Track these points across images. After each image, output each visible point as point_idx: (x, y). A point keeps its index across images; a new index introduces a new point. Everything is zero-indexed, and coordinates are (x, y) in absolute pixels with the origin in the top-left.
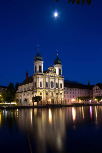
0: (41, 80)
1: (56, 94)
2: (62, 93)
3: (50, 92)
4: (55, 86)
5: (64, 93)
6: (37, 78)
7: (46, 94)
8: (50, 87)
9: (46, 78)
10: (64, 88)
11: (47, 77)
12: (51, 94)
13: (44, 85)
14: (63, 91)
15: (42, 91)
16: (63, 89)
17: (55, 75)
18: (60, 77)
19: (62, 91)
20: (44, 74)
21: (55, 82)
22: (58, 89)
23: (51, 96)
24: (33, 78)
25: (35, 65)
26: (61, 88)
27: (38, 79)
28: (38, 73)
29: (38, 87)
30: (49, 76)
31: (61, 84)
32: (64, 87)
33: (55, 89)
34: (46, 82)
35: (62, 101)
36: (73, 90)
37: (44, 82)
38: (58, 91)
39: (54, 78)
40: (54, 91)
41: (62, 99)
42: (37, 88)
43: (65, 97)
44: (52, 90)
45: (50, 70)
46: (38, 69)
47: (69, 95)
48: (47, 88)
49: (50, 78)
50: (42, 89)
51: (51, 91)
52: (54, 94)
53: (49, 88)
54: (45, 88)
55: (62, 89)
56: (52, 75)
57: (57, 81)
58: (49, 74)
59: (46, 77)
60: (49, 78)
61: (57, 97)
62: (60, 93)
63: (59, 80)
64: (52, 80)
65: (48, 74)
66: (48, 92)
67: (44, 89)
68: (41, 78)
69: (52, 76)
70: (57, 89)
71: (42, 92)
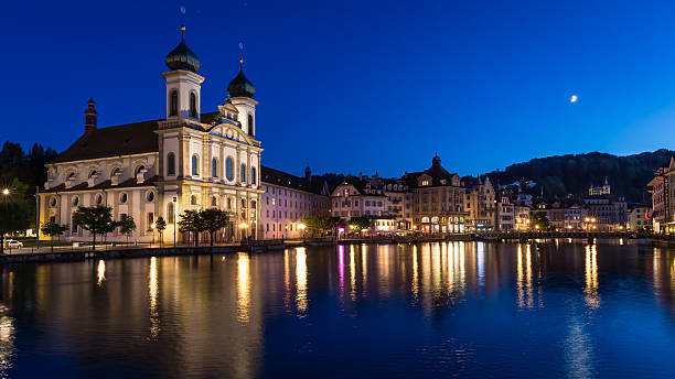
0: (194, 146)
1: (240, 202)
2: (256, 200)
3: (222, 195)
4: (238, 176)
5: (260, 203)
6: (180, 137)
7: (211, 203)
8: (225, 179)
9: (212, 142)
10: (261, 184)
11: (217, 139)
12: (226, 204)
13: (206, 169)
14: (259, 194)
15: (200, 189)
16: (258, 189)
17: (238, 136)
18: (254, 145)
19: (256, 195)
20: (204, 126)
21: (238, 161)
22: (247, 187)
24: (157, 135)
25: (169, 88)
26: (254, 182)
27: (184, 143)
28: (186, 121)
29: (185, 174)
30: (221, 136)
31: (254, 170)
32: (260, 181)
33: (238, 185)
34: (212, 157)
35: (254, 231)
36: (286, 195)
37: (206, 158)
38: (245, 193)
39: (235, 144)
40: (234, 192)
41: (256, 222)
42: (181, 178)
43: (261, 215)
44: (230, 187)
45: (226, 115)
46: (185, 105)
47: (271, 208)
48: (216, 181)
49: (225, 145)
50: (201, 184)
51: (226, 191)
52: (234, 205)
53: (222, 182)
54: (210, 181)
55: (256, 187)
56: (230, 134)
57: (244, 159)
58: (222, 129)
59: (214, 139)
60: (222, 145)
61: (244, 216)
62: (252, 199)
63: (249, 153)
64: (230, 152)
65: (217, 130)
66: (217, 196)
67: (204, 185)
68: (196, 141)
69: (231, 139)
70: (244, 185)
71: (199, 195)
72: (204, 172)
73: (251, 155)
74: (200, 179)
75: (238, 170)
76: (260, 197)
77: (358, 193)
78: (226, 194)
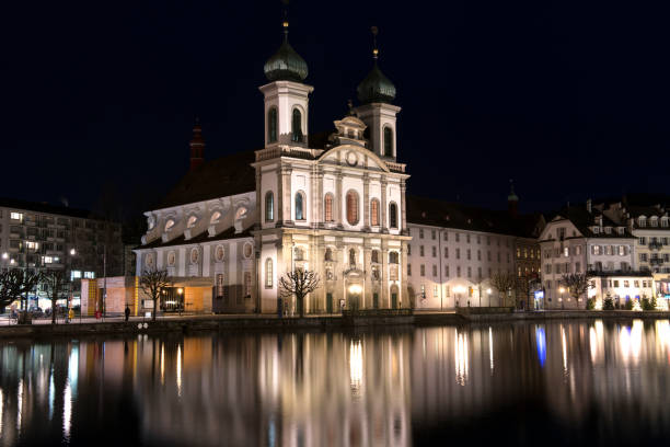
0: (299, 181)
1: (369, 255)
2: (398, 251)
3: (340, 245)
4: (366, 217)
5: (405, 255)
6: (279, 171)
7: (323, 258)
8: (345, 222)
9: (324, 172)
10: (405, 227)
11: (332, 168)
12: (346, 258)
13: (316, 210)
14: (402, 241)
15: (306, 238)
16: (402, 233)
17: (366, 160)
18: (391, 171)
19: (398, 244)
20: (313, 152)
21: (366, 196)
22: (381, 232)
23: (347, 268)
24: (254, 169)
25: (268, 105)
26: (394, 224)
27: (284, 179)
28: (286, 148)
29: (285, 218)
30: (339, 164)
31: (393, 207)
32: (405, 223)
33: (366, 230)
34: (325, 193)
35: (394, 296)
36: (446, 239)
37: (316, 195)
38: (378, 242)
39: (360, 172)
40: (360, 241)
41: (399, 283)
42: (280, 224)
43: (409, 273)
44: (352, 234)
45: (346, 132)
46: (285, 127)
47: (429, 261)
48: (330, 226)
49: (345, 175)
50: (309, 232)
51: (346, 240)
52: (360, 259)
53: (340, 228)
54: (321, 226)
55: (397, 232)
56: (352, 159)
57: (375, 191)
58: (339, 153)
59: (327, 168)
60: (340, 175)
61: (376, 274)
62: (391, 250)
63: (384, 183)
64: (352, 183)
65: (332, 155)
66: (333, 247)
67: (313, 233)
68: (301, 173)
69: (355, 165)
70: (376, 229)
71: (306, 247)
72: (312, 214)
73: (389, 186)
74: (307, 224)
75: (366, 208)
76: (405, 247)
77: (578, 233)
78: (348, 244)
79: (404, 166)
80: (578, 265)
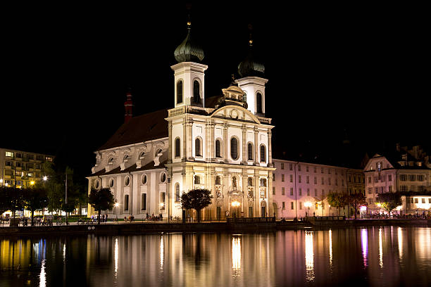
0: (197, 130)
1: (246, 181)
2: (266, 178)
3: (226, 174)
4: (244, 154)
5: (271, 180)
6: (184, 123)
7: (214, 183)
8: (230, 158)
9: (215, 124)
10: (271, 162)
11: (221, 121)
12: (231, 183)
13: (209, 150)
14: (269, 171)
15: (203, 169)
16: (268, 166)
17: (244, 116)
18: (261, 123)
19: (266, 173)
20: (208, 110)
21: (244, 140)
22: (254, 165)
23: (231, 189)
24: (167, 122)
25: (177, 79)
26: (263, 159)
27: (188, 128)
28: (190, 107)
29: (188, 155)
30: (225, 118)
31: (263, 148)
32: (271, 158)
33: (244, 164)
34: (216, 138)
35: (264, 209)
36: (299, 170)
37: (209, 139)
38: (252, 172)
39: (240, 124)
40: (240, 171)
41: (266, 200)
42: (185, 159)
43: (274, 193)
44: (234, 166)
45: (230, 97)
46: (188, 93)
47: (287, 185)
48: (219, 160)
49: (229, 126)
50: (204, 164)
51: (231, 170)
52: (240, 183)
53: (226, 162)
54: (213, 161)
55: (266, 165)
56: (234, 115)
57: (250, 138)
58: (225, 111)
59: (217, 121)
60: (226, 126)
61: (251, 194)
62: (261, 177)
63: (256, 131)
64: (235, 132)
65: (220, 112)
66: (221, 175)
67: (207, 165)
68: (199, 125)
69: (236, 119)
70: (251, 163)
71: (202, 175)
72: (207, 152)
73: (260, 133)
74: (203, 159)
75: (244, 148)
76: (271, 175)
77: (391, 166)
78: (231, 173)
79: (270, 119)
80: (390, 187)
